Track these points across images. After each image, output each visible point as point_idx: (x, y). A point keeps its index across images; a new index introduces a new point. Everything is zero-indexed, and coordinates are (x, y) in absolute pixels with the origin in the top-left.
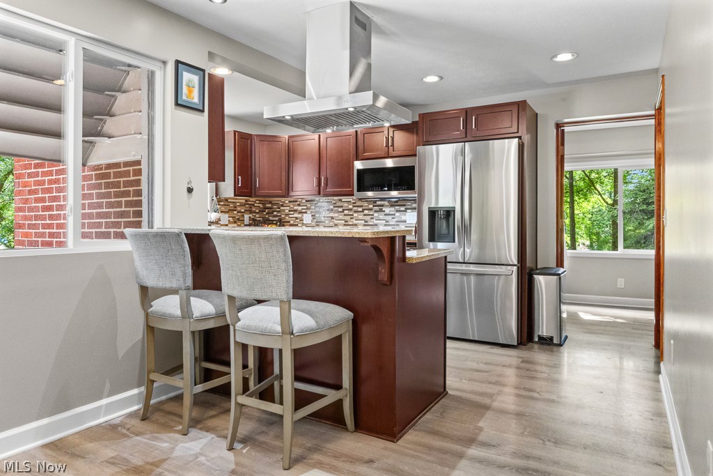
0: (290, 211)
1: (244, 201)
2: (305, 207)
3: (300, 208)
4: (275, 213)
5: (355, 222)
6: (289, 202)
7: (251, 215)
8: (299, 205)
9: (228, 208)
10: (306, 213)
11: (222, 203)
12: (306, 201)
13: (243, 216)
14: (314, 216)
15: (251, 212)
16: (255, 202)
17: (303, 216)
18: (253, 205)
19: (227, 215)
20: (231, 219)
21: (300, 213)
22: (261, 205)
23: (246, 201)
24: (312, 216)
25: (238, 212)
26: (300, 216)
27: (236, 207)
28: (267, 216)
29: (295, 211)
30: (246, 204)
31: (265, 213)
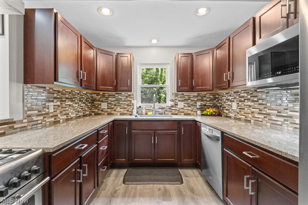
0: (226, 100)
1: (197, 94)
2: (233, 97)
3: (230, 98)
4: (220, 101)
5: (269, 111)
6: (226, 93)
7: (203, 103)
8: (230, 96)
9: (184, 98)
10: (234, 101)
11: (178, 96)
12: (234, 93)
13: (196, 103)
14: (238, 104)
15: (202, 100)
16: (206, 94)
17: (232, 104)
18: (205, 96)
19: (183, 103)
20: (186, 105)
21: (231, 101)
22: (212, 97)
23: (198, 94)
24: (237, 104)
25: (191, 101)
26: (231, 103)
27: (190, 98)
28: (216, 103)
29: (228, 100)
30: (197, 96)
31: (215, 101)
